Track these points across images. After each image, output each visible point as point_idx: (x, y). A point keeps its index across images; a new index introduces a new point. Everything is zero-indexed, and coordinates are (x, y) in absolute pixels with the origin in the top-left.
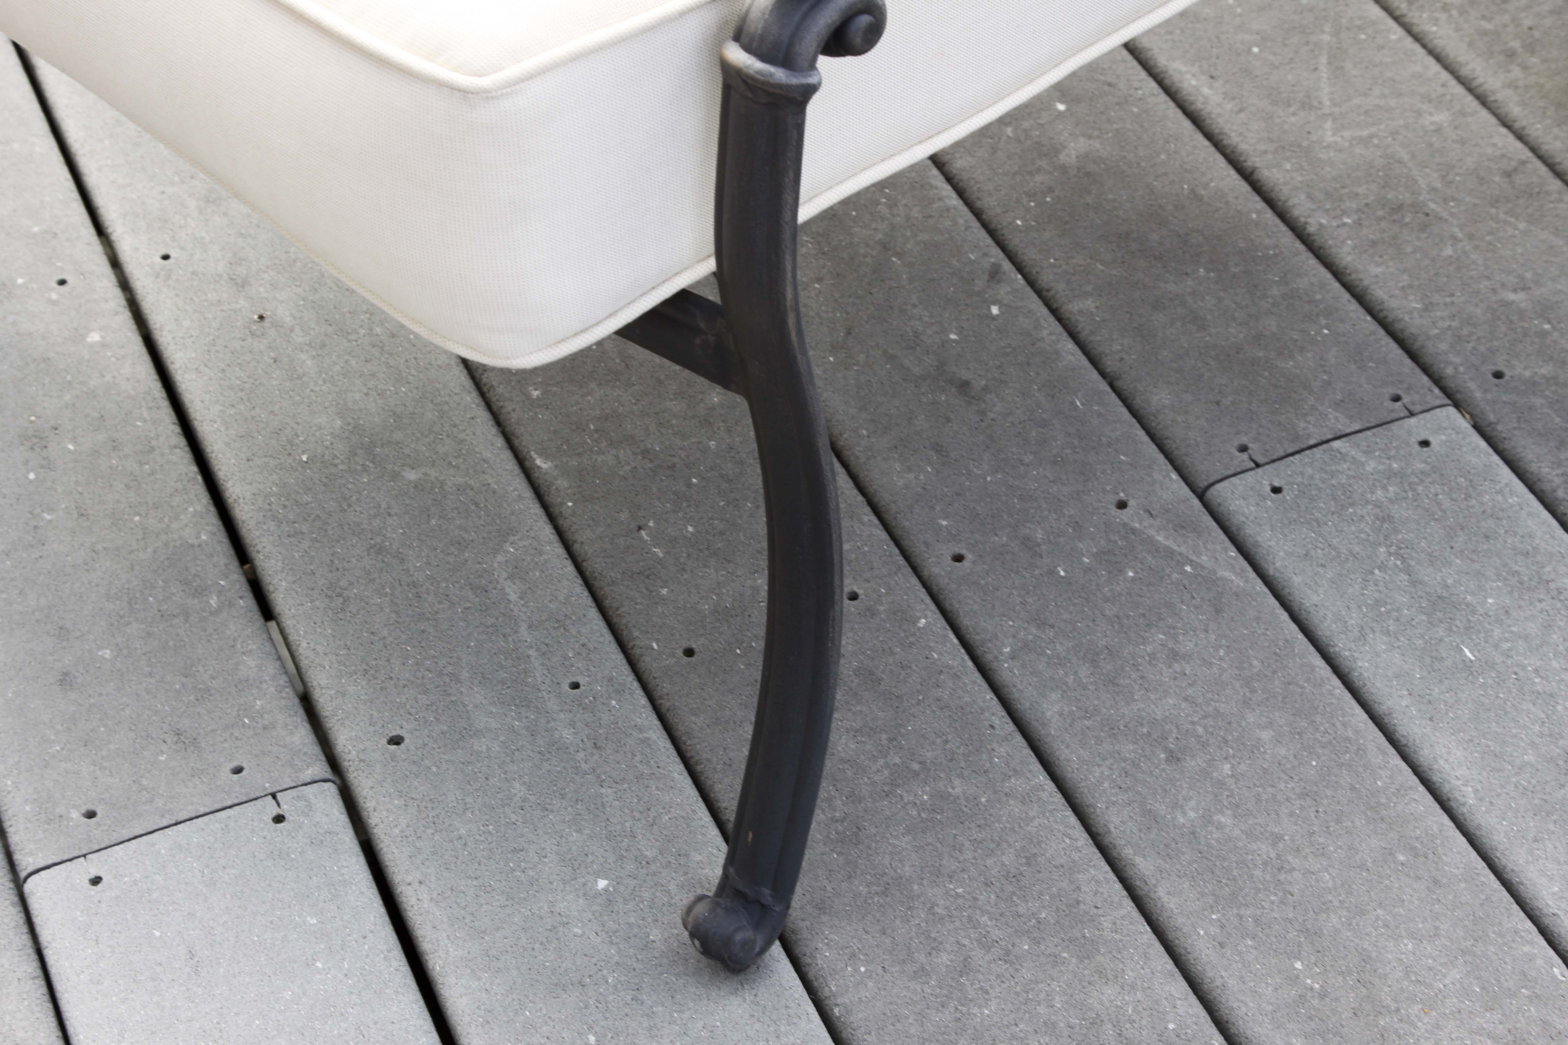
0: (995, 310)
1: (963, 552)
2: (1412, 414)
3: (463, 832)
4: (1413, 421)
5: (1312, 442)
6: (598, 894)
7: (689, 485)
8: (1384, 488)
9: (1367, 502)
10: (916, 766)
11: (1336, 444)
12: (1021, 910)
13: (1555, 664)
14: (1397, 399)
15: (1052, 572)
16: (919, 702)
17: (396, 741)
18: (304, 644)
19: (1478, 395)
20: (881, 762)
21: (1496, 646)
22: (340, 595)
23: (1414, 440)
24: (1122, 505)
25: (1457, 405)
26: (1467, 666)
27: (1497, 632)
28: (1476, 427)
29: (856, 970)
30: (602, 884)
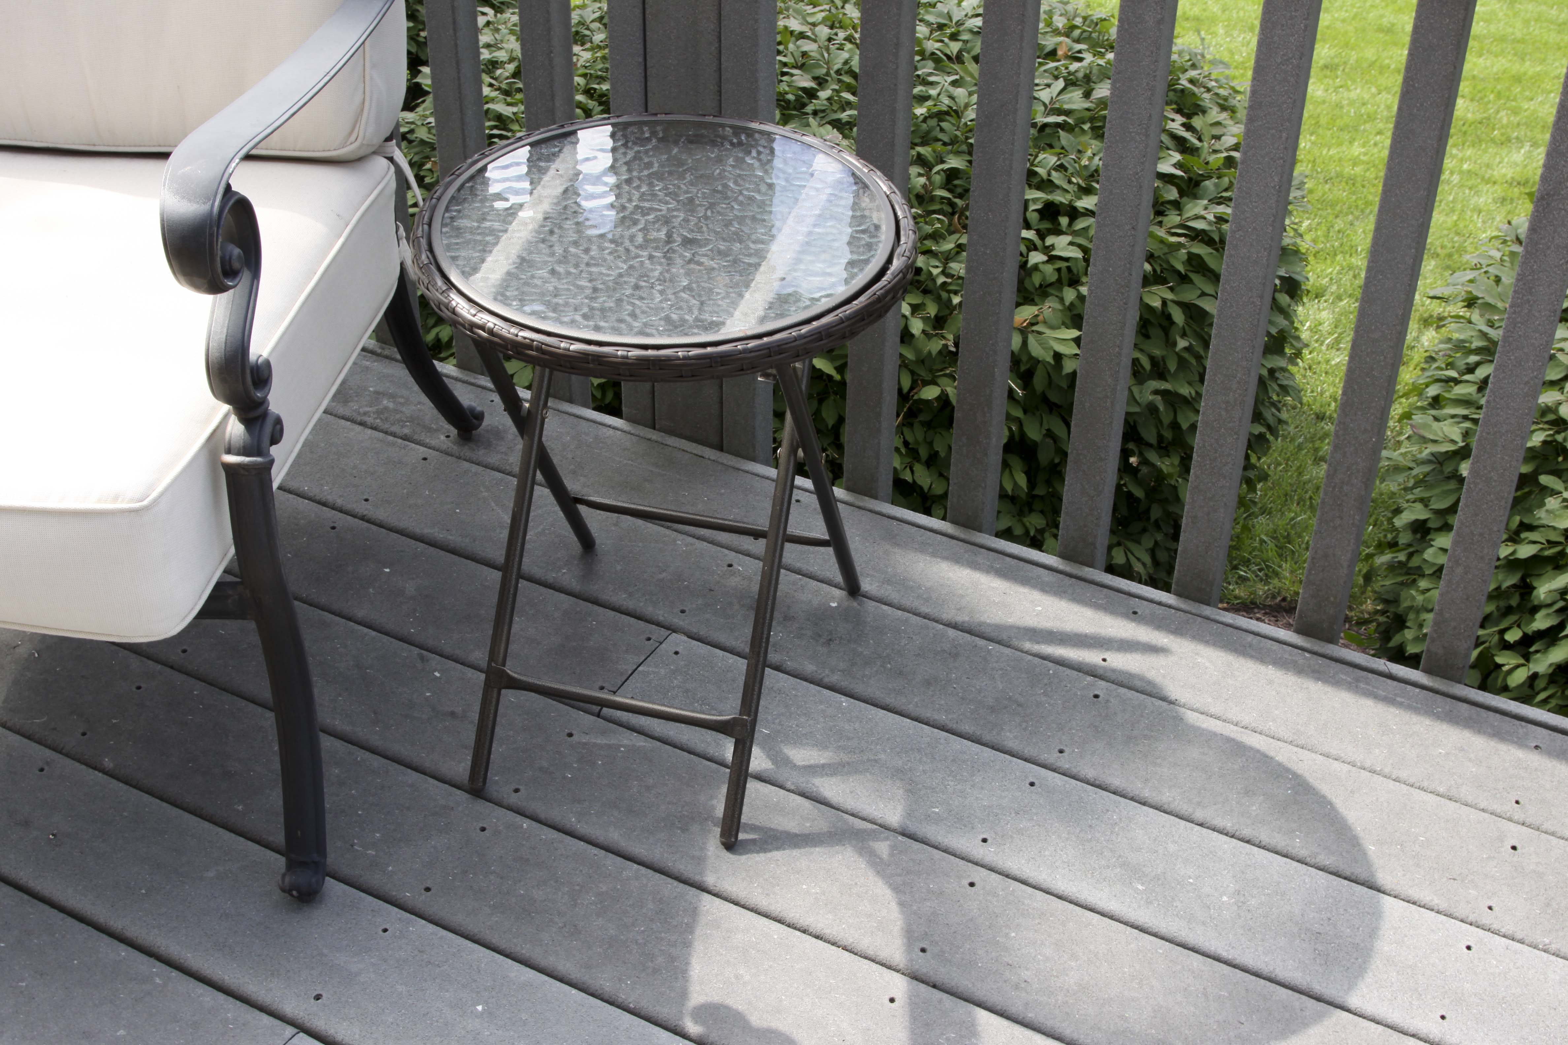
0: (437, 674)
1: (517, 787)
2: (661, 643)
3: (391, 1020)
4: (663, 645)
5: (630, 672)
6: (482, 1013)
7: (360, 815)
8: (676, 679)
9: (674, 688)
10: (577, 888)
11: (640, 668)
12: (675, 923)
13: (802, 720)
14: (649, 639)
15: (565, 778)
16: (554, 860)
17: (318, 997)
18: (226, 978)
19: (681, 623)
20: (560, 893)
21: (774, 723)
22: (224, 946)
23: (671, 653)
24: (570, 735)
25: (674, 631)
26: (768, 735)
27: (769, 718)
28: (689, 637)
29: (627, 984)
30: (480, 1008)
